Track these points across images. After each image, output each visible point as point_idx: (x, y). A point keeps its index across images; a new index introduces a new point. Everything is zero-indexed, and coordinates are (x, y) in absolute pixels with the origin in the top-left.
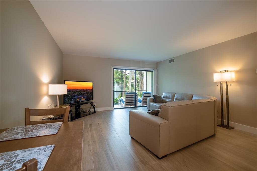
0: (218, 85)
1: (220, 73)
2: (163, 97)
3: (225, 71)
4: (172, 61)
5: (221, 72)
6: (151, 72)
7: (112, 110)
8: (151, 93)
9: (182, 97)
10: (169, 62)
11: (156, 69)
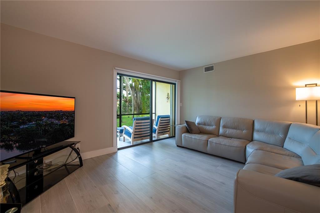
0: (300, 106)
1: (306, 88)
2: (199, 124)
3: (315, 85)
4: (209, 69)
5: (307, 86)
6: (170, 85)
7: (115, 153)
8: (169, 117)
9: (236, 124)
10: (204, 71)
11: (180, 80)
